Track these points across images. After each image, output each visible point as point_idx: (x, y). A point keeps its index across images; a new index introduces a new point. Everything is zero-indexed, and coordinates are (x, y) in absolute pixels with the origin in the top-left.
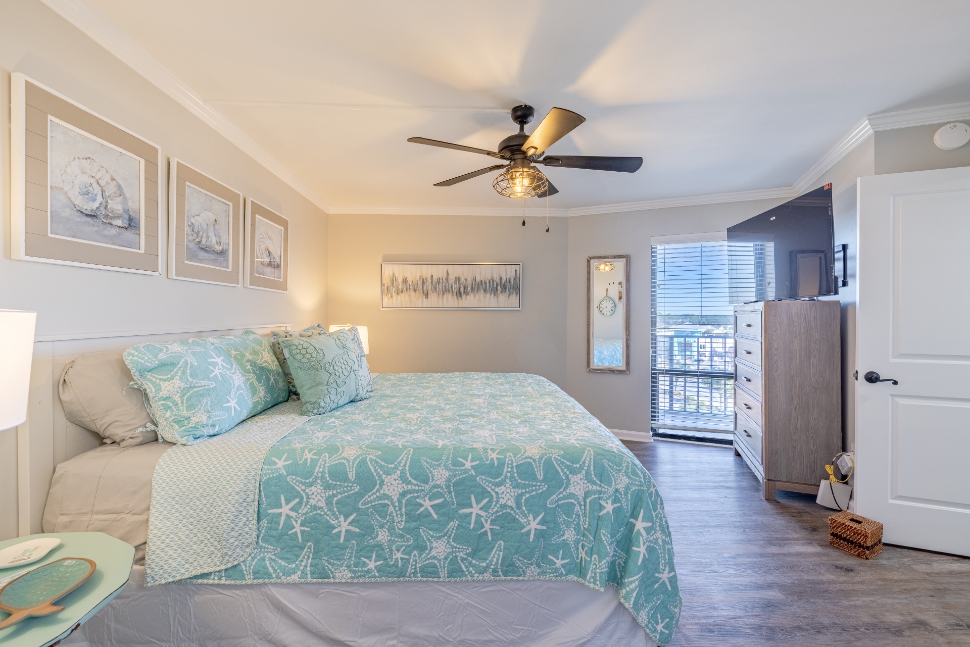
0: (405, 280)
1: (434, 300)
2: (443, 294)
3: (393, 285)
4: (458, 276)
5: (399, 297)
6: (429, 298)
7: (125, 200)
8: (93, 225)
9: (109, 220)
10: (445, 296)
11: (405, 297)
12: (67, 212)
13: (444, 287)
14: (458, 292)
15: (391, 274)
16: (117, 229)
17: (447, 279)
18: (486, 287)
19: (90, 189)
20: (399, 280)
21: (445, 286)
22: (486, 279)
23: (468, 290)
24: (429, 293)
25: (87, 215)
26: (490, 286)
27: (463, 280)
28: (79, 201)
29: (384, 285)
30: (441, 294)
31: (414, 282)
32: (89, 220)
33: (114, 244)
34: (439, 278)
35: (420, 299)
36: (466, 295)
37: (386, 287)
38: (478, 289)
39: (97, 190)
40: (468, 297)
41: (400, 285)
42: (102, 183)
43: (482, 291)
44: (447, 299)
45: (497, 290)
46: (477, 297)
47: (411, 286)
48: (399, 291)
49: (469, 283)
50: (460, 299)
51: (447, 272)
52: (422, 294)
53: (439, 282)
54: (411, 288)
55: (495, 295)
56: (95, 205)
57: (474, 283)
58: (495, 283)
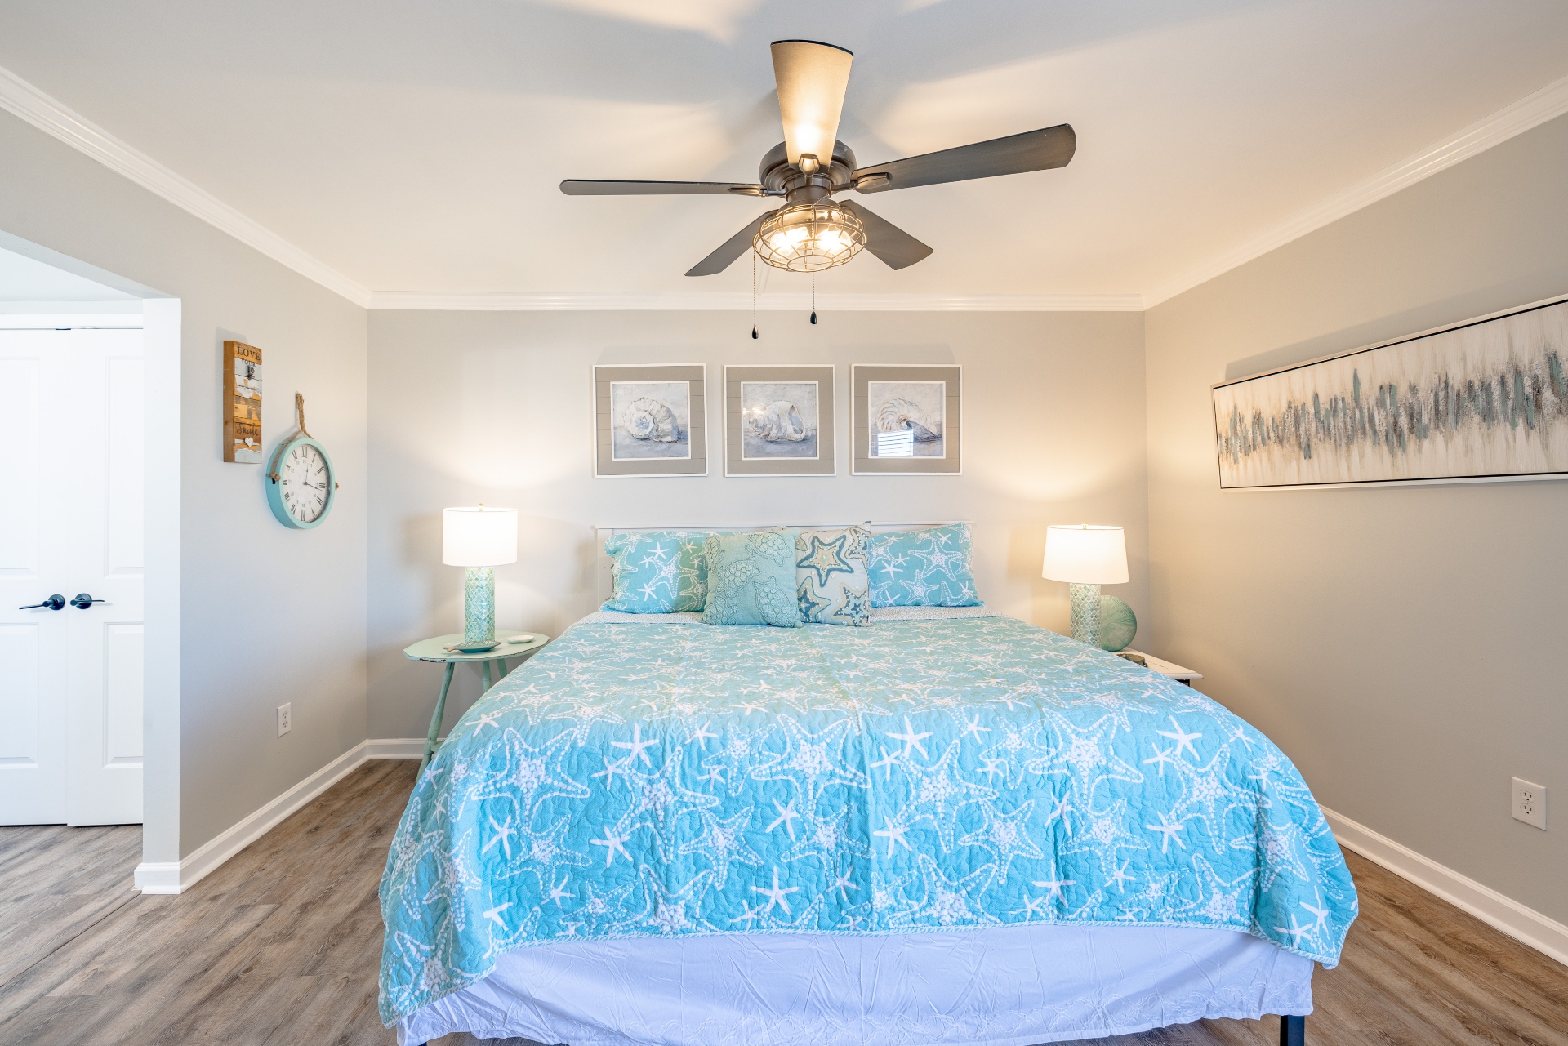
0: (1258, 419)
1: (1327, 463)
2: (1350, 441)
3: (1235, 433)
4: (1386, 382)
5: (1249, 461)
6: (1314, 457)
7: (674, 419)
8: (647, 446)
9: (660, 439)
10: (1355, 449)
11: (1261, 460)
12: (627, 441)
13: (1348, 420)
14: (1391, 432)
15: (1231, 408)
16: (667, 445)
17: (1356, 397)
18: (1490, 403)
19: (644, 420)
20: (1245, 421)
21: (1353, 418)
22: (1489, 372)
23: (1425, 420)
24: (1312, 445)
25: (642, 440)
26: (1505, 395)
27: (1403, 390)
28: (636, 432)
29: (1221, 437)
30: (1343, 444)
31: (1277, 421)
32: (644, 442)
33: (664, 456)
34: (1335, 400)
35: (1294, 463)
36: (1419, 438)
37: (1224, 440)
38: (1460, 414)
39: (649, 419)
40: (1426, 443)
41: (1250, 432)
42: (653, 413)
43: (1477, 418)
44: (1362, 456)
45: (1538, 406)
46: (1458, 439)
47: (1271, 430)
48: (1247, 445)
49: (1426, 397)
50: (1399, 452)
51: (1355, 377)
52: (1296, 449)
53: (1335, 411)
54: (1272, 435)
55: (1532, 427)
56: (647, 431)
57: (1442, 395)
58: (1528, 382)
